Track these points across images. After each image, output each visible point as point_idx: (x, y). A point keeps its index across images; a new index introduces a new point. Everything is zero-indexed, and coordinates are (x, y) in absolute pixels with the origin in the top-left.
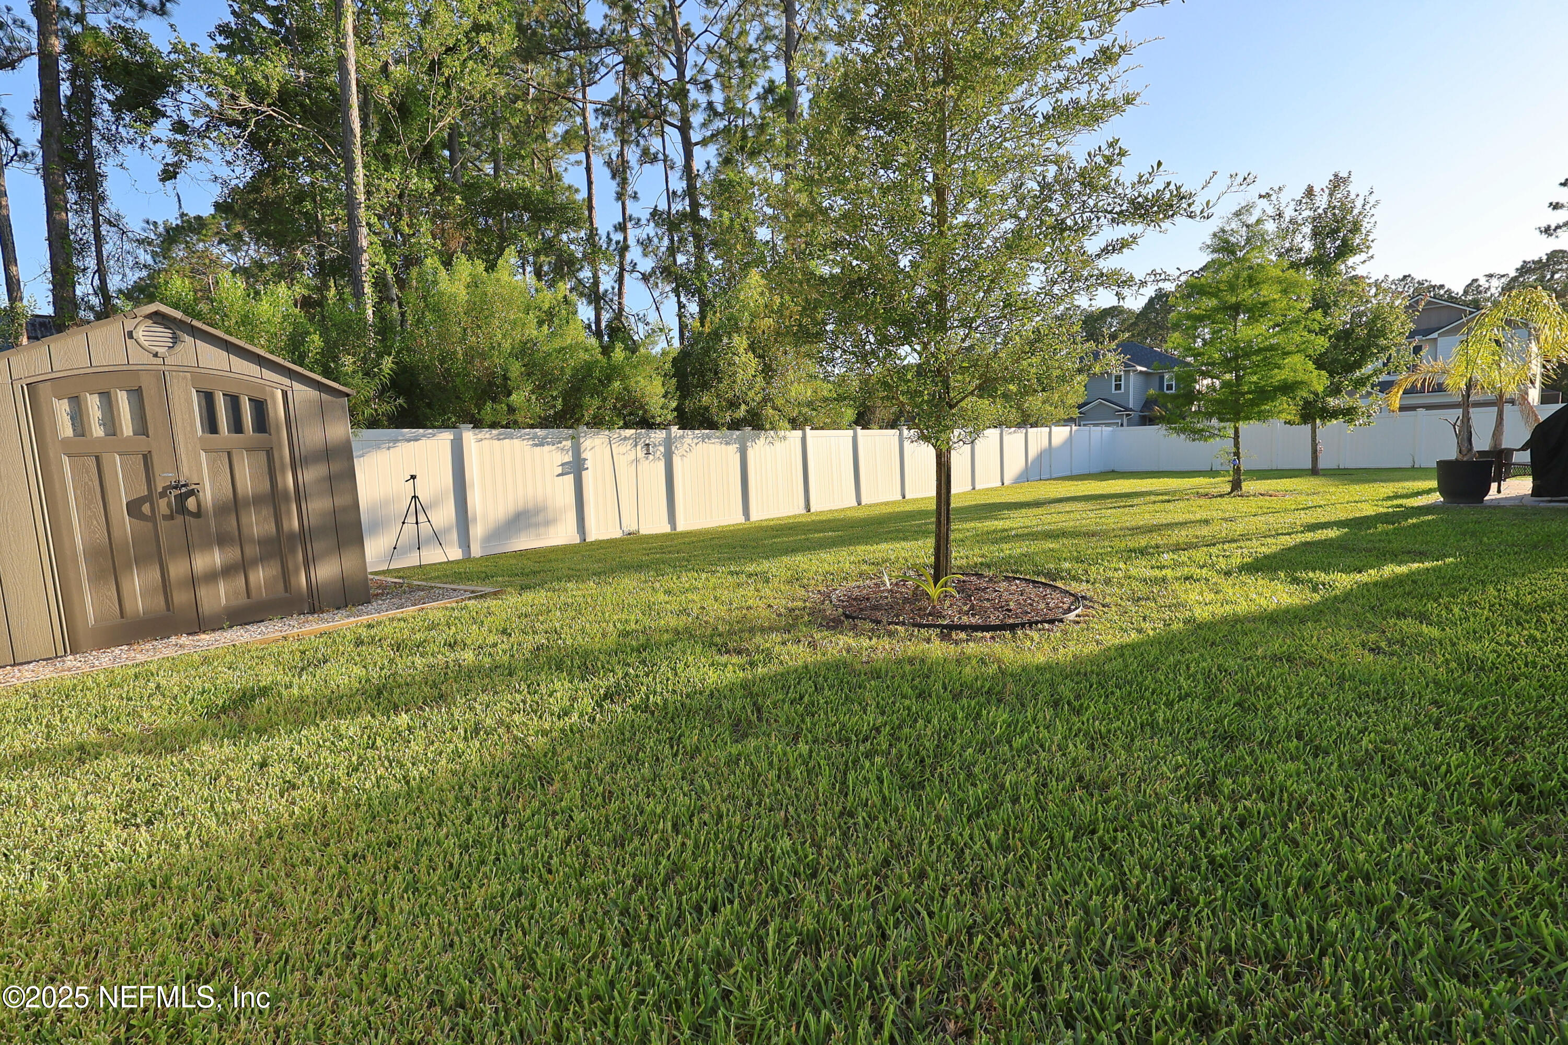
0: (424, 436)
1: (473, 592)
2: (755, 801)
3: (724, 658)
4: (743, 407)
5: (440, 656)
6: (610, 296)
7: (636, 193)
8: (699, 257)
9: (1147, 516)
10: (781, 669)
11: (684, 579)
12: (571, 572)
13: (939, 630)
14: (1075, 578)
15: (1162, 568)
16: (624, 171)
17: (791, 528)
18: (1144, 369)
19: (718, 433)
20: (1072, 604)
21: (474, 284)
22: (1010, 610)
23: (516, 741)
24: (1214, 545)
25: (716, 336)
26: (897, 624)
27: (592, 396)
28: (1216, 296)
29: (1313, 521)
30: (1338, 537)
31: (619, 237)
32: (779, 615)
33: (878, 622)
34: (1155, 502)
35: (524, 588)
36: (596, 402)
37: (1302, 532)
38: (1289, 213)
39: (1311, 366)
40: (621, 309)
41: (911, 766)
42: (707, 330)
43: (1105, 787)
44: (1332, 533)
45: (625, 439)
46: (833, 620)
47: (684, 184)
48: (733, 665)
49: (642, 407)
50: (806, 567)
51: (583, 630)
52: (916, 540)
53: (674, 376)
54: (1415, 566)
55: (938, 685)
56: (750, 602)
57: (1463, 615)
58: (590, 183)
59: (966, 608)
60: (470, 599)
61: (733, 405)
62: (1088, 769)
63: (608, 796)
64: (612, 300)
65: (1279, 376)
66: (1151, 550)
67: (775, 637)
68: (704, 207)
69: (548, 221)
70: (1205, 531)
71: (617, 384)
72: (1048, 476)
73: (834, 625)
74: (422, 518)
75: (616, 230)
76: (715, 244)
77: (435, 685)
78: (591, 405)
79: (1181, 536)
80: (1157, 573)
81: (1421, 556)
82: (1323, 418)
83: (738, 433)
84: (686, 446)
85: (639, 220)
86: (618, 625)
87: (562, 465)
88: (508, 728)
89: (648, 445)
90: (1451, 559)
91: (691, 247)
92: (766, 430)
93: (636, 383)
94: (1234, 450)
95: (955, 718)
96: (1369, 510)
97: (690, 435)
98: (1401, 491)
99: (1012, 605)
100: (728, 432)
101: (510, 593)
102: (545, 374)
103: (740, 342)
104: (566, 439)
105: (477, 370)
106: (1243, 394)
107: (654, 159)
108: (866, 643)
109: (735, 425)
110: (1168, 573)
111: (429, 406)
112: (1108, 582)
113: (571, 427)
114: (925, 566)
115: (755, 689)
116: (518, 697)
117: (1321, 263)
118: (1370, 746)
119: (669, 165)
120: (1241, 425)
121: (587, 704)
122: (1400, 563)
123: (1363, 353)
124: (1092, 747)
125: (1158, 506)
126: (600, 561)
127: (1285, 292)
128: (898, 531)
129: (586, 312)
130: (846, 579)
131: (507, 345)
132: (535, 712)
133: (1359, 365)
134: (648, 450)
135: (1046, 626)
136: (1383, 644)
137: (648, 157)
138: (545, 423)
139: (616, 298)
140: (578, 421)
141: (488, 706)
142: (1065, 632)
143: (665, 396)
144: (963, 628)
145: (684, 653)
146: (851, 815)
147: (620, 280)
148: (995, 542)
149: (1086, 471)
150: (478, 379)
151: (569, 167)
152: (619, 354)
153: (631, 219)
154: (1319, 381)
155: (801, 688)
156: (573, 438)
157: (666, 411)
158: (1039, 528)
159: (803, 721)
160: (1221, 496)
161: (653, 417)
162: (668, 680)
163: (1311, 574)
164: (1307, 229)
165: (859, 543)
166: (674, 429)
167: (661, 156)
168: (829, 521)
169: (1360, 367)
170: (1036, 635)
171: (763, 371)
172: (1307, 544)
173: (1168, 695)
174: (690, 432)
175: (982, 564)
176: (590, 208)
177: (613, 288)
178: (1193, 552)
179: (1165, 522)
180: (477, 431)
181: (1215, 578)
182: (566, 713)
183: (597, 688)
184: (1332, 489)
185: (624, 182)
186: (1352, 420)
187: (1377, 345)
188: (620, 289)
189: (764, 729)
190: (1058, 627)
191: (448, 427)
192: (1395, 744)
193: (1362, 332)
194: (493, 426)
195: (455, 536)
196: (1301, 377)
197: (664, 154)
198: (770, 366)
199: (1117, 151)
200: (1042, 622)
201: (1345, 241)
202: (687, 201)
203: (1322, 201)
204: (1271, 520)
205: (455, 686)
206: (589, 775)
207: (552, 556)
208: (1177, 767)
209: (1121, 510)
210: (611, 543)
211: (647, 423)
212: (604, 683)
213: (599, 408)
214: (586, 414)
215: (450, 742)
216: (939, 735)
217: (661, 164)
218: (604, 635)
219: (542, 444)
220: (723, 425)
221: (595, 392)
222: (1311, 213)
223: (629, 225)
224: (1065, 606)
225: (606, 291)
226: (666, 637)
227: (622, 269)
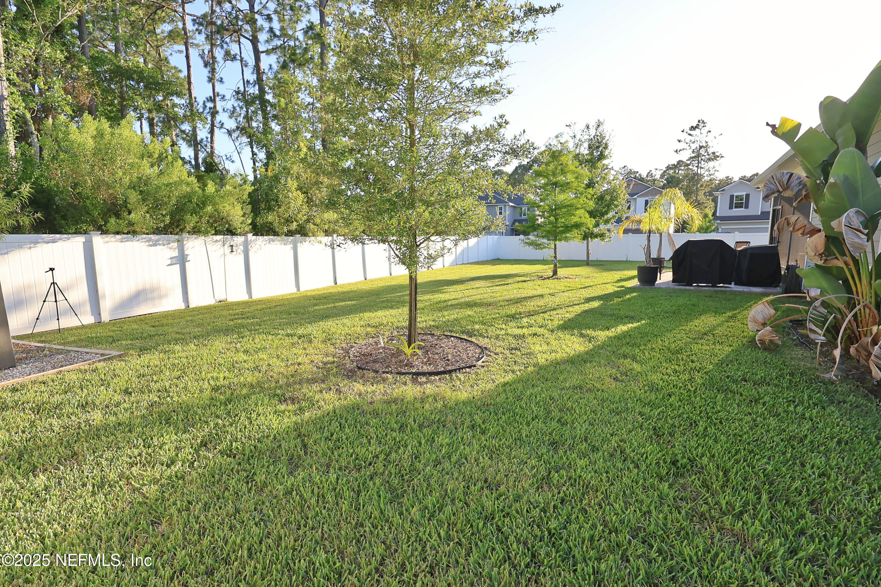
0: (60, 239)
1: (102, 355)
2: (303, 522)
3: (283, 407)
4: (295, 224)
5: (73, 418)
6: (205, 143)
7: (221, 79)
8: (266, 124)
9: (515, 291)
10: (319, 413)
11: (257, 341)
12: (178, 336)
13: (411, 376)
14: (481, 335)
15: (522, 327)
16: (213, 63)
17: (325, 298)
18: (513, 205)
19: (279, 238)
20: (480, 353)
21: (100, 134)
22: (448, 360)
23: (134, 490)
24: (546, 312)
25: (276, 178)
26: (387, 373)
27: (192, 215)
28: (547, 178)
29: (588, 296)
30: (599, 307)
31: (210, 105)
32: (318, 368)
33: (377, 372)
34: (518, 282)
35: (143, 350)
36: (195, 218)
37: (584, 303)
38: (578, 136)
39: (587, 215)
40: (212, 152)
41: (396, 481)
42: (270, 174)
43: (498, 485)
44: (596, 304)
45: (217, 241)
46: (351, 371)
47: (255, 77)
48: (289, 411)
49: (227, 222)
50: (334, 330)
51: (185, 388)
52: (398, 308)
53: (249, 203)
54: (630, 325)
55: (411, 420)
56: (300, 360)
57: (649, 357)
58: (189, 67)
59: (425, 360)
60: (99, 361)
61: (288, 221)
62: (490, 473)
63: (202, 534)
64: (206, 146)
65: (575, 219)
66: (517, 316)
67: (315, 387)
68: (268, 93)
69: (158, 91)
70: (541, 302)
71: (209, 208)
72: (466, 262)
73: (350, 375)
74: (60, 297)
75: (208, 101)
76: (275, 117)
77: (69, 446)
78: (191, 221)
79: (531, 305)
80: (519, 331)
81: (632, 319)
82: (591, 238)
83: (291, 238)
84: (257, 246)
85: (224, 96)
86: (212, 382)
87: (171, 258)
88: (128, 479)
89: (232, 246)
90: (644, 322)
91: (260, 117)
92: (309, 237)
93: (224, 207)
94: (554, 255)
95: (420, 444)
96: (611, 289)
97: (261, 240)
98: (623, 277)
99: (450, 357)
100: (286, 238)
101: (132, 355)
102: (156, 200)
103: (292, 184)
104: (173, 242)
105: (103, 195)
106: (558, 228)
107: (234, 58)
108: (370, 388)
109: (290, 233)
110: (525, 331)
111: (64, 217)
112: (497, 337)
113: (177, 234)
114: (403, 328)
115: (303, 431)
116: (136, 452)
117: (592, 162)
118: (616, 445)
119: (244, 64)
120: (557, 243)
121: (187, 452)
122: (624, 324)
123: (608, 207)
124: (491, 458)
125: (520, 285)
126: (199, 326)
127: (577, 178)
128: (388, 301)
129: (187, 152)
130: (358, 338)
131: (126, 180)
132: (149, 463)
133: (606, 213)
134: (232, 249)
135: (468, 370)
136: (618, 375)
137: (229, 56)
138: (157, 231)
139: (209, 145)
140: (182, 230)
141: (112, 461)
142: (477, 374)
143: (243, 216)
144: (424, 374)
145: (256, 405)
146: (362, 525)
147: (212, 132)
148: (440, 310)
149: (485, 259)
150: (105, 200)
151: (173, 53)
152: (211, 188)
153: (218, 95)
154: (590, 222)
155: (332, 428)
156: (178, 241)
157: (244, 225)
158: (463, 300)
159: (333, 453)
160: (548, 278)
161: (235, 229)
162: (245, 428)
163: (588, 332)
164: (586, 145)
165: (365, 311)
166: (250, 236)
167: (238, 57)
168: (348, 292)
169: (607, 214)
170: (461, 376)
171: (307, 202)
172: (586, 312)
173: (527, 418)
174: (260, 237)
175: (433, 326)
176: (189, 83)
177: (207, 138)
178: (536, 317)
179: (523, 296)
180: (104, 236)
181: (547, 334)
182: (173, 462)
183: (195, 438)
184: (596, 275)
185: (213, 71)
186: (603, 239)
187: (614, 204)
188: (212, 138)
189: (308, 461)
190: (473, 370)
191: (80, 233)
192: (625, 443)
193: (608, 197)
194: (118, 233)
195: (88, 308)
196: (583, 220)
197: (241, 56)
198: (312, 199)
199: (504, 121)
200: (465, 368)
201: (601, 152)
202: (257, 87)
203: (593, 132)
204: (571, 295)
205: (86, 445)
206: (189, 515)
207: (165, 322)
208: (533, 468)
209: (502, 287)
210: (208, 309)
211: (231, 232)
212: (200, 434)
213: (197, 223)
214: (187, 226)
215: (81, 497)
216: (412, 457)
217: (239, 63)
218: (201, 391)
219: (155, 245)
220: (282, 234)
221: (194, 212)
222: (588, 137)
223: (218, 99)
224: (477, 355)
225: (202, 139)
226: (244, 391)
227: (213, 125)
